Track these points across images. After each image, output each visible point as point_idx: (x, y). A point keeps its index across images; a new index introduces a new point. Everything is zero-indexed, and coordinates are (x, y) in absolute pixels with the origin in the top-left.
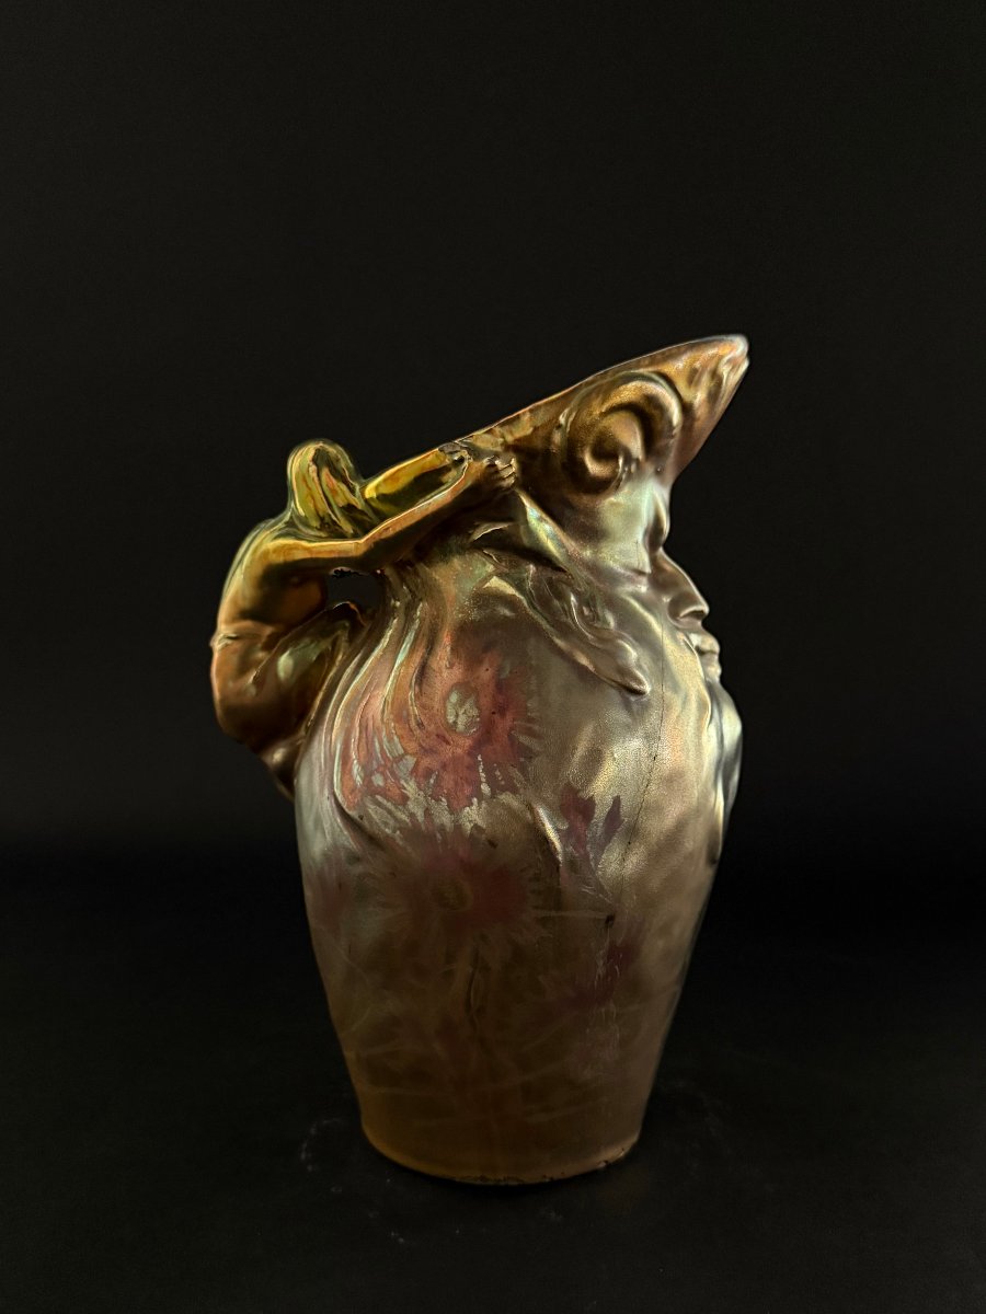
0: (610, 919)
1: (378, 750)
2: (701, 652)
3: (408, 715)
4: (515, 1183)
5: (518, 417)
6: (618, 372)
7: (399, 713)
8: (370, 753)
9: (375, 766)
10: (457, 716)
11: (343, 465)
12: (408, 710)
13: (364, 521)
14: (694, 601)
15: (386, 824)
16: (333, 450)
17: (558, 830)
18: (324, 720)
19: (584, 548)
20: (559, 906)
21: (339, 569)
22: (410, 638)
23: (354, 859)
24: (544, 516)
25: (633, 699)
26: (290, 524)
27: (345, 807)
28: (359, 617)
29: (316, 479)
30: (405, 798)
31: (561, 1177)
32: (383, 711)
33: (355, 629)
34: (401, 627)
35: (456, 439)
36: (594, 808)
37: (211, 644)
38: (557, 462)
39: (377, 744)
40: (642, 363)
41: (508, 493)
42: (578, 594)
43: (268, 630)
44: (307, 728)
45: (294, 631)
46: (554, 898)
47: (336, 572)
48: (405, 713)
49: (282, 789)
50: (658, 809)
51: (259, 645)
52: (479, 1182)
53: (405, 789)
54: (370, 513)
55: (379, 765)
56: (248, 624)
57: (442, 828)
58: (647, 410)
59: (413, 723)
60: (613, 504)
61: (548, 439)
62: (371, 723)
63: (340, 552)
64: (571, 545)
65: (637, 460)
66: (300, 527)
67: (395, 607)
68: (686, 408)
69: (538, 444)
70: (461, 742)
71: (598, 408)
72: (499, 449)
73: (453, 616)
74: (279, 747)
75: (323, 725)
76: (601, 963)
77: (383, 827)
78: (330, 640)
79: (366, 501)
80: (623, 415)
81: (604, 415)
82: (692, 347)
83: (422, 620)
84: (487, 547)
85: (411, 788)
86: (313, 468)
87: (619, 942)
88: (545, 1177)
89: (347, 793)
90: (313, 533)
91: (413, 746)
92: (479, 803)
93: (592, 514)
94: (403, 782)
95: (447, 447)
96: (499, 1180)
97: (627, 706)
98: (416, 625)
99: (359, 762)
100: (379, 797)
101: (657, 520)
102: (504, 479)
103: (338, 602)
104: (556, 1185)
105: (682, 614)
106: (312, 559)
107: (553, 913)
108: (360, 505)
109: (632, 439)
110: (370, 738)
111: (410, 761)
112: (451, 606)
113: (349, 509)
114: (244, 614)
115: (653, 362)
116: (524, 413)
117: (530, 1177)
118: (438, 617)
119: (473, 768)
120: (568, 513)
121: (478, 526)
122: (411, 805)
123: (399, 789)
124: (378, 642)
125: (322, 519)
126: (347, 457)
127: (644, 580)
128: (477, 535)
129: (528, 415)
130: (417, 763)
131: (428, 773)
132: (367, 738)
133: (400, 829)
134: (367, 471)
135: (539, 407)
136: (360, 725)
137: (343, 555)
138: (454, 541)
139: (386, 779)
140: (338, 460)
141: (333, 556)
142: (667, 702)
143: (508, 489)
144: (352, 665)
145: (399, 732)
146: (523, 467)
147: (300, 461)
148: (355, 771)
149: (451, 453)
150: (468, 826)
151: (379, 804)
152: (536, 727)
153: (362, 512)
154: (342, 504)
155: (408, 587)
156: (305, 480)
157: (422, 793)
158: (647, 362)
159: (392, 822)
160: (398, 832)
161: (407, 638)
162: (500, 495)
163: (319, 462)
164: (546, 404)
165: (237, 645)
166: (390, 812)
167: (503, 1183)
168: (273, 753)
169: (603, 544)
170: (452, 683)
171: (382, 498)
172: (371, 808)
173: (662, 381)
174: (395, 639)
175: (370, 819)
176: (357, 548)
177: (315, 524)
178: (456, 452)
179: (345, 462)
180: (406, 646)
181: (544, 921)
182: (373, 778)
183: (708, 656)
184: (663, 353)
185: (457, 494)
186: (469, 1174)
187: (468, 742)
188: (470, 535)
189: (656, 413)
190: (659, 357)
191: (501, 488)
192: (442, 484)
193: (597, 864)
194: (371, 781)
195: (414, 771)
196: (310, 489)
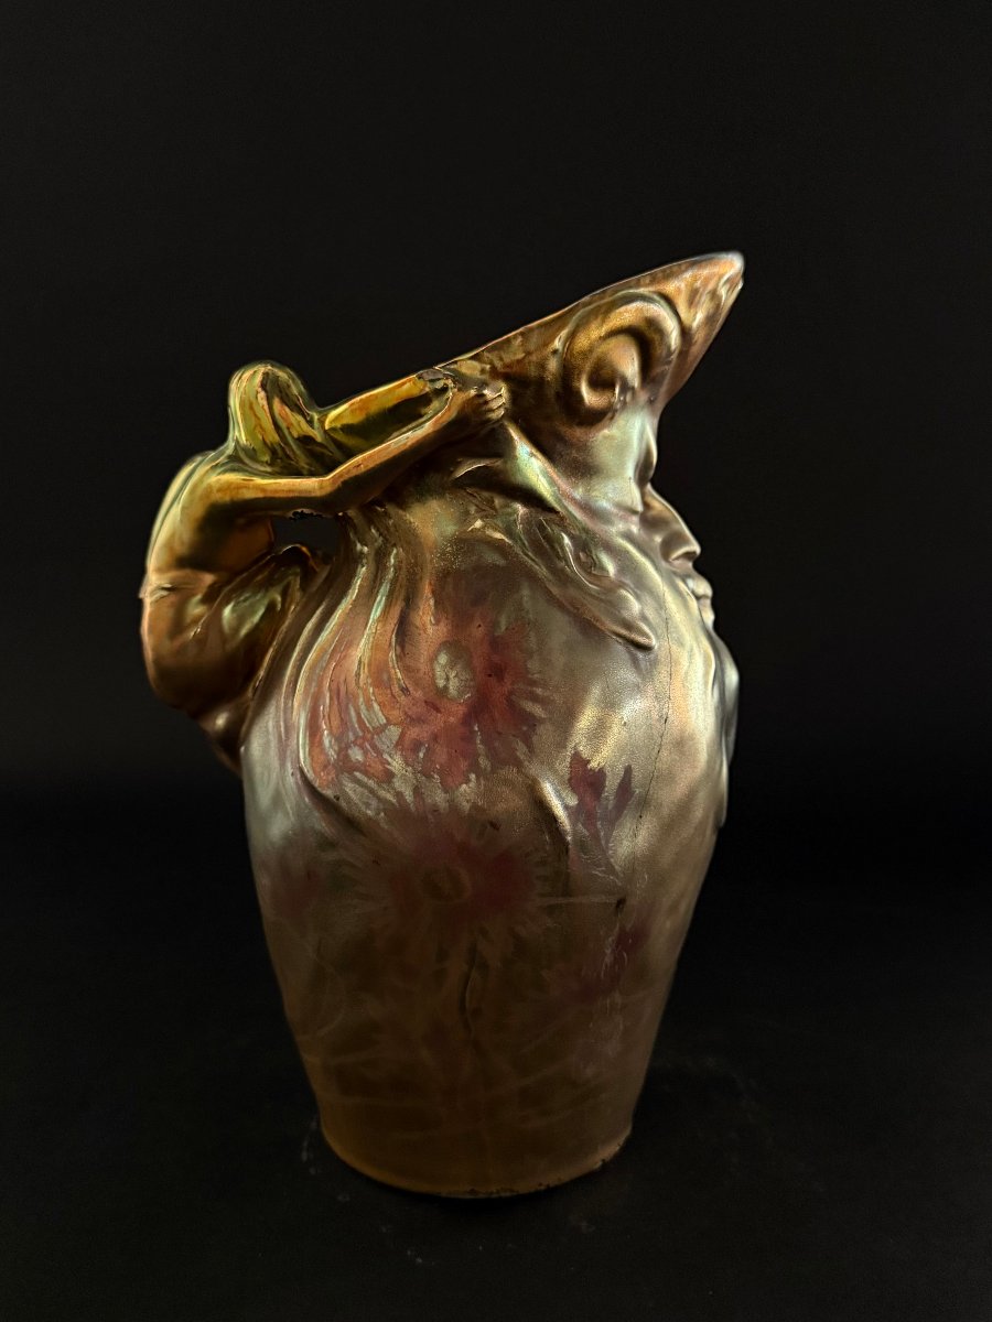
0: (621, 902)
1: (354, 720)
2: (698, 598)
3: (390, 678)
4: (508, 1194)
5: (508, 340)
6: (617, 292)
7: (379, 676)
8: (344, 723)
9: (351, 737)
10: (447, 679)
11: (295, 391)
12: (389, 672)
13: (323, 454)
14: (686, 542)
15: (368, 805)
16: (283, 375)
17: (566, 807)
18: (282, 683)
19: (575, 486)
20: (567, 893)
21: (299, 511)
22: (384, 589)
23: (327, 844)
24: (534, 451)
25: (640, 655)
26: (234, 458)
27: (316, 785)
28: (312, 563)
29: (266, 407)
30: (389, 775)
31: (557, 1183)
32: (358, 675)
33: (307, 576)
34: (372, 576)
35: (436, 365)
36: (605, 780)
37: (141, 596)
38: (551, 392)
39: (353, 713)
40: (642, 282)
41: (496, 426)
42: (572, 537)
43: (208, 579)
44: (255, 690)
45: (238, 579)
46: (563, 884)
47: (295, 514)
48: (385, 677)
49: (224, 758)
50: (669, 777)
51: (199, 597)
52: (468, 1197)
53: (389, 764)
54: (332, 447)
55: (357, 737)
56: (187, 572)
57: (435, 810)
58: (647, 333)
59: (396, 689)
60: (605, 438)
61: (542, 366)
62: (343, 689)
63: (300, 491)
64: (563, 483)
65: (633, 388)
66: (247, 461)
67: (362, 553)
68: (685, 332)
69: (533, 372)
70: (454, 708)
71: (596, 331)
72: (485, 377)
73: (432, 563)
74: (222, 712)
75: (280, 688)
76: (608, 951)
77: (363, 808)
78: (279, 588)
79: (325, 432)
80: (622, 340)
81: (604, 338)
82: (693, 264)
83: (398, 568)
84: (470, 486)
85: (396, 763)
86: (262, 394)
87: (628, 927)
88: (541, 1185)
89: (318, 769)
90: (262, 469)
91: (396, 714)
92: (478, 778)
93: (584, 447)
94: (386, 756)
95: (427, 374)
96: (492, 1193)
97: (635, 662)
98: (391, 574)
99: (331, 733)
100: (357, 774)
101: (648, 453)
102: (492, 410)
103: (287, 544)
104: (551, 1191)
105: (675, 555)
106: (264, 498)
107: (561, 900)
108: (318, 436)
109: (630, 366)
110: (343, 705)
111: (395, 732)
112: (432, 553)
113: (306, 441)
114: (181, 562)
115: (654, 281)
116: (515, 337)
117: (524, 1187)
118: (416, 564)
119: (468, 738)
120: (559, 447)
121: (460, 462)
122: (397, 783)
123: (382, 763)
124: (343, 593)
125: (274, 452)
126: (299, 382)
127: (635, 519)
128: (461, 472)
129: (520, 339)
130: (402, 735)
131: (416, 746)
132: (339, 704)
133: (385, 810)
134: (325, 397)
135: (532, 330)
136: (330, 690)
137: (303, 495)
138: (433, 479)
139: (365, 753)
140: (289, 386)
141: (291, 495)
142: (674, 656)
143: (498, 421)
144: (314, 620)
145: (380, 698)
146: (515, 397)
147: (245, 385)
148: (326, 742)
149: (432, 381)
150: (466, 806)
151: (358, 782)
152: (539, 691)
153: (320, 445)
154: (296, 435)
155: (378, 530)
156: (251, 408)
157: (410, 769)
158: (647, 281)
159: (374, 803)
160: (382, 814)
161: (382, 590)
162: (490, 427)
163: (268, 388)
164: (540, 326)
165: (173, 598)
166: (372, 791)
167: (494, 1196)
168: (216, 718)
169: (595, 481)
170: (439, 641)
171: (348, 429)
172: (349, 787)
173: (662, 302)
174: (365, 591)
175: (349, 800)
176: (321, 488)
177: (267, 458)
178: (439, 379)
179: (297, 389)
180: (381, 600)
181: (551, 910)
182: (350, 752)
183: (702, 601)
184: (664, 271)
185: (438, 427)
186: (459, 1189)
187: (461, 710)
188: (452, 472)
189: (656, 337)
190: (660, 275)
191: (489, 420)
192: (421, 416)
193: (607, 842)
194: (347, 756)
195: (400, 743)
196: (259, 419)
